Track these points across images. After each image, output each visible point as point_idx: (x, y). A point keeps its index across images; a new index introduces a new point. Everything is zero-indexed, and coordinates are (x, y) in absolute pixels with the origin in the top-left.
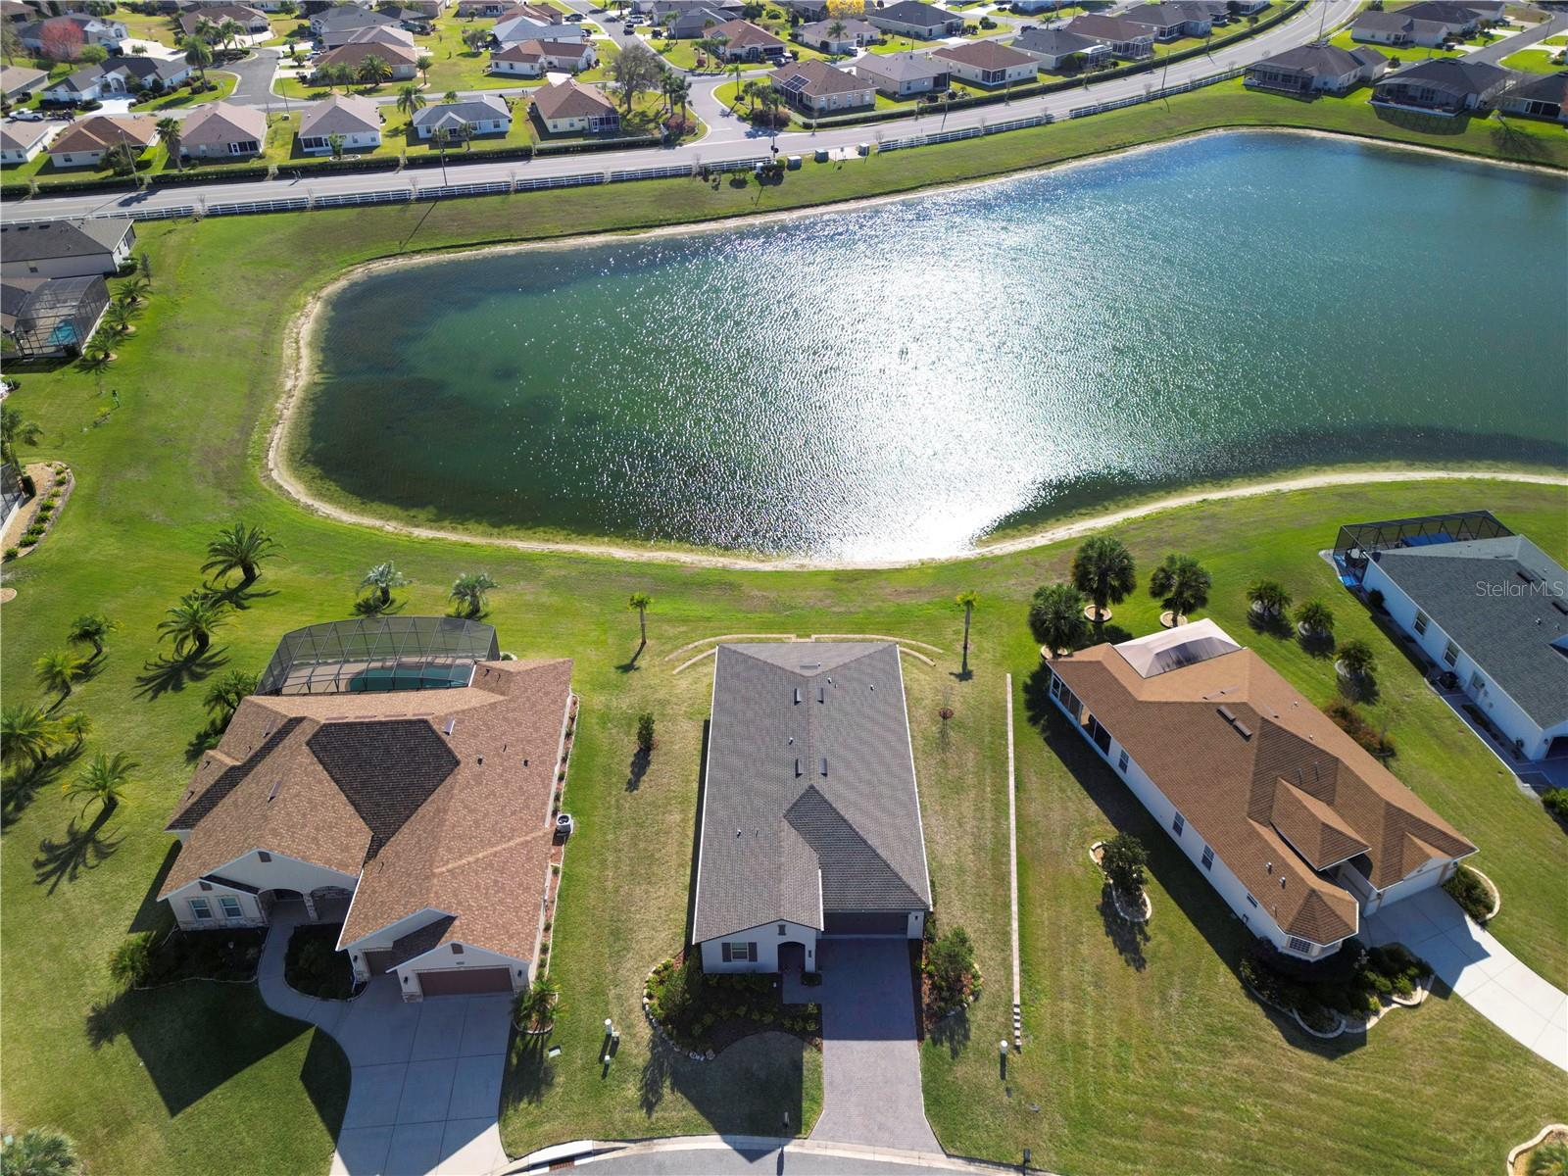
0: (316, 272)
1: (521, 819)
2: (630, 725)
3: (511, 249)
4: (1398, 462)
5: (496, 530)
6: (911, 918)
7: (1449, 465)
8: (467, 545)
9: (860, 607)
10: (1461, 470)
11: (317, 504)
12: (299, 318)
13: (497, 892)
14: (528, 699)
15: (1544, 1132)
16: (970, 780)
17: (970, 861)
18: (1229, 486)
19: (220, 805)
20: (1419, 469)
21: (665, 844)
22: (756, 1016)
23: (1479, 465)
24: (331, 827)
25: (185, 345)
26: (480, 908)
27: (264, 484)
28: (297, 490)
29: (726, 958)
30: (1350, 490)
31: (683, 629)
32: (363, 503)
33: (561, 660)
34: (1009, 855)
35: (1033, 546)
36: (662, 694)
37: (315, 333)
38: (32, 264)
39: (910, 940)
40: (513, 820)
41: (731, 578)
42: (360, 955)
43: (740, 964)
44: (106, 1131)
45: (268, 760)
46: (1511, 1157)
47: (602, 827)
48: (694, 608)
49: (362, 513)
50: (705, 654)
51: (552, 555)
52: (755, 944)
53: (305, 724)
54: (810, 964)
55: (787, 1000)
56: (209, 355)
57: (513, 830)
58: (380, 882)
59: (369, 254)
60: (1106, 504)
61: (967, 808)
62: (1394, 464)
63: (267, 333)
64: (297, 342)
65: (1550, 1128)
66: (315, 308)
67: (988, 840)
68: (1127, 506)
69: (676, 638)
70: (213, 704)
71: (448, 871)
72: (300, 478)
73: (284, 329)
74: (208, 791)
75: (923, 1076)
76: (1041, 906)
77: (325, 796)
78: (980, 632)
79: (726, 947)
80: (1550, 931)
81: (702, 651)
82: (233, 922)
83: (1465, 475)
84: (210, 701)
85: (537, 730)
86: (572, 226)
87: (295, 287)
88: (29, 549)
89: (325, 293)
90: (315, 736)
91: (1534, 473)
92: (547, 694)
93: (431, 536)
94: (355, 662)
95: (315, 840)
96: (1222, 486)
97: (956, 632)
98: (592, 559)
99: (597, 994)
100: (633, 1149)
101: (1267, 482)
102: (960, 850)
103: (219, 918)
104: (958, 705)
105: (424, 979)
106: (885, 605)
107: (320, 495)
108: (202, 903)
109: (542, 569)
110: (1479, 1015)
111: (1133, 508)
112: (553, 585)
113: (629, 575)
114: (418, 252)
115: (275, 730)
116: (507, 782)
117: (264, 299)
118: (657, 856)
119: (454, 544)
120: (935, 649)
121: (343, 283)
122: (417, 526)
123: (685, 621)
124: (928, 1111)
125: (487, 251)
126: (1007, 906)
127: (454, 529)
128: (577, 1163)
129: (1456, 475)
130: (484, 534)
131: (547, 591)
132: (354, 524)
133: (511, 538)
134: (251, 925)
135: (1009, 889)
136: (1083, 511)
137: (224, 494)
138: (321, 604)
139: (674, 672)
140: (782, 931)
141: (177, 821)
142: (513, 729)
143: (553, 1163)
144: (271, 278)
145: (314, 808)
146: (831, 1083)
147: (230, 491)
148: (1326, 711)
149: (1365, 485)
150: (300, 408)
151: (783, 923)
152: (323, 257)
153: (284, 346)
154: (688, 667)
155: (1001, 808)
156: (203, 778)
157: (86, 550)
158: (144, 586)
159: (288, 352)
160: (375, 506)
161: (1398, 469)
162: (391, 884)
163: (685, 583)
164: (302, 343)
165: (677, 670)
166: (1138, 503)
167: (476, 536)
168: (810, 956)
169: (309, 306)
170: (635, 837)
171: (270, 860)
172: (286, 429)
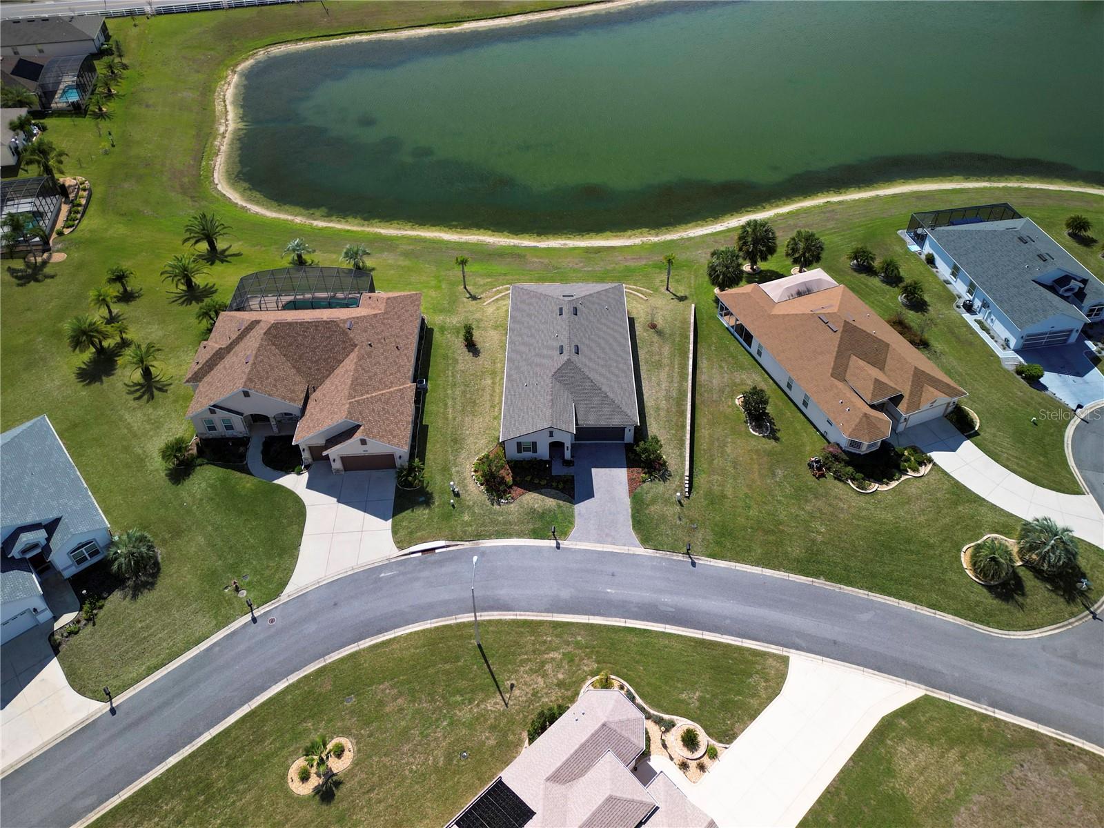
0: (232, 54)
1: (396, 377)
2: (458, 333)
3: (364, 38)
4: (958, 177)
5: (366, 222)
6: (627, 430)
7: (992, 178)
8: (348, 231)
9: (602, 267)
10: (999, 181)
11: (249, 206)
12: (224, 85)
13: (385, 414)
14: (396, 313)
15: (985, 538)
16: (666, 361)
17: (663, 404)
18: (845, 192)
19: (215, 369)
20: (972, 181)
21: (482, 396)
22: (536, 481)
23: (1012, 178)
24: (283, 380)
25: (150, 102)
26: (375, 421)
27: (213, 193)
28: (235, 196)
29: (519, 451)
30: (924, 194)
31: (489, 280)
32: (279, 205)
33: (414, 292)
34: (687, 401)
35: (714, 231)
36: (477, 315)
37: (235, 95)
38: (40, 47)
39: (626, 444)
40: (391, 377)
41: (520, 252)
42: (306, 448)
43: (527, 455)
44: (170, 535)
45: (242, 344)
46: (964, 550)
47: (444, 387)
48: (496, 268)
49: (279, 211)
50: (503, 294)
51: (403, 237)
52: (536, 442)
53: (261, 323)
54: (568, 455)
55: (554, 473)
56: (167, 109)
57: (392, 383)
58: (315, 409)
59: (268, 41)
60: (764, 205)
61: (663, 375)
62: (956, 178)
63: (203, 94)
64: (224, 101)
65: (989, 536)
66: (235, 79)
67: (674, 394)
68: (777, 206)
69: (484, 285)
70: (201, 318)
71: (356, 401)
72: (236, 190)
73: (215, 92)
74: (207, 362)
75: (632, 510)
76: (704, 428)
77: (278, 362)
78: (678, 281)
79: (519, 444)
80: (1008, 440)
81: (501, 292)
82: (229, 433)
83: (1001, 185)
84: (199, 316)
85: (403, 330)
86: (406, 21)
87: (219, 64)
88: (71, 230)
89: (239, 68)
90: (269, 329)
91: (1047, 183)
92: (407, 311)
93: (325, 226)
94: (285, 295)
95: (275, 386)
96: (841, 193)
97: (662, 281)
98: (429, 239)
99: (445, 471)
100: (467, 545)
101: (871, 191)
102: (658, 398)
103: (221, 431)
104: (660, 321)
105: (344, 460)
106: (617, 267)
107: (250, 200)
108: (211, 421)
109: (398, 245)
110: (957, 482)
111: (781, 207)
112: (406, 255)
113: (453, 249)
114: (301, 40)
115: (243, 328)
116: (386, 358)
117: (199, 72)
118: (478, 402)
119: (340, 230)
120: (648, 291)
121: (250, 62)
122: (315, 220)
123: (489, 276)
124: (634, 527)
125: (348, 39)
126: (684, 427)
127: (339, 221)
128: (437, 551)
129: (995, 185)
130: (359, 225)
131: (402, 258)
132: (274, 218)
133: (377, 227)
134: (241, 436)
135: (686, 418)
136: (749, 209)
137: (188, 199)
138: (260, 264)
139: (485, 304)
140: (551, 434)
141: (190, 378)
142: (388, 329)
143: (423, 551)
144: (203, 57)
145: (272, 369)
146: (579, 514)
147: (191, 197)
148: (888, 322)
149: (936, 191)
150: (231, 144)
151: (552, 430)
152: (236, 44)
153: (216, 104)
154: (493, 301)
155: (683, 377)
156: (204, 355)
157: (106, 230)
158: (147, 253)
159: (219, 108)
160: (287, 207)
161: (957, 181)
162: (322, 410)
163: (490, 255)
164: (227, 102)
165: (486, 303)
166: (785, 204)
167: (353, 226)
168: (568, 449)
169: (230, 77)
170: (464, 393)
171: (249, 396)
172: (223, 158)
